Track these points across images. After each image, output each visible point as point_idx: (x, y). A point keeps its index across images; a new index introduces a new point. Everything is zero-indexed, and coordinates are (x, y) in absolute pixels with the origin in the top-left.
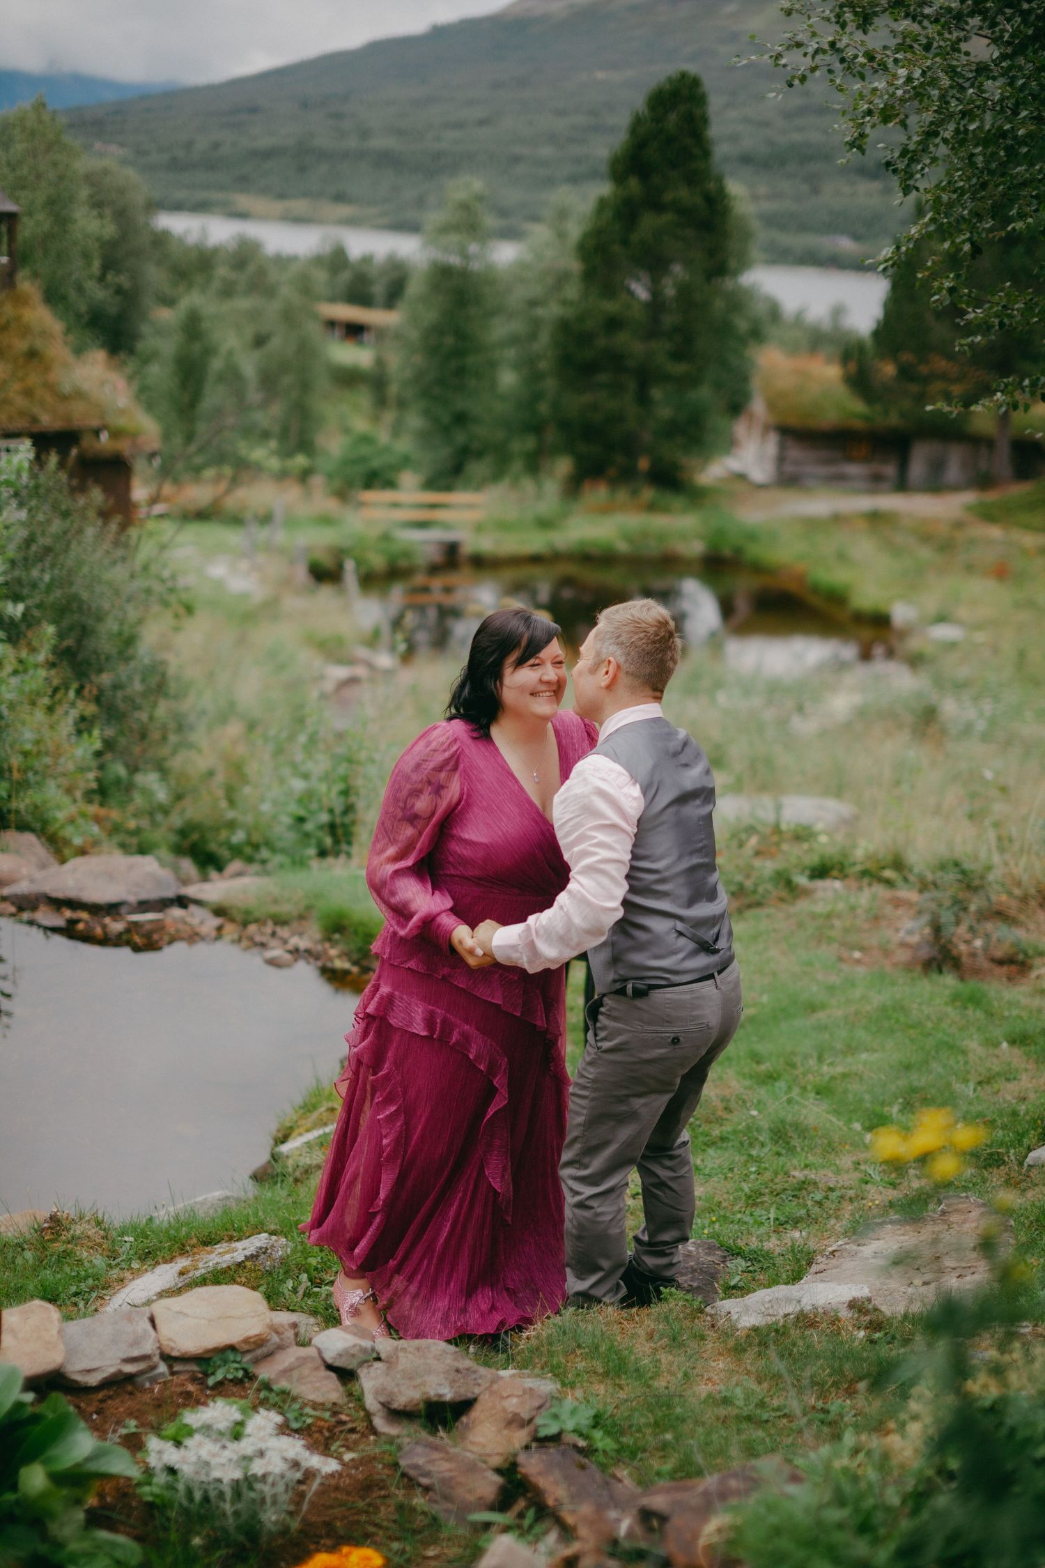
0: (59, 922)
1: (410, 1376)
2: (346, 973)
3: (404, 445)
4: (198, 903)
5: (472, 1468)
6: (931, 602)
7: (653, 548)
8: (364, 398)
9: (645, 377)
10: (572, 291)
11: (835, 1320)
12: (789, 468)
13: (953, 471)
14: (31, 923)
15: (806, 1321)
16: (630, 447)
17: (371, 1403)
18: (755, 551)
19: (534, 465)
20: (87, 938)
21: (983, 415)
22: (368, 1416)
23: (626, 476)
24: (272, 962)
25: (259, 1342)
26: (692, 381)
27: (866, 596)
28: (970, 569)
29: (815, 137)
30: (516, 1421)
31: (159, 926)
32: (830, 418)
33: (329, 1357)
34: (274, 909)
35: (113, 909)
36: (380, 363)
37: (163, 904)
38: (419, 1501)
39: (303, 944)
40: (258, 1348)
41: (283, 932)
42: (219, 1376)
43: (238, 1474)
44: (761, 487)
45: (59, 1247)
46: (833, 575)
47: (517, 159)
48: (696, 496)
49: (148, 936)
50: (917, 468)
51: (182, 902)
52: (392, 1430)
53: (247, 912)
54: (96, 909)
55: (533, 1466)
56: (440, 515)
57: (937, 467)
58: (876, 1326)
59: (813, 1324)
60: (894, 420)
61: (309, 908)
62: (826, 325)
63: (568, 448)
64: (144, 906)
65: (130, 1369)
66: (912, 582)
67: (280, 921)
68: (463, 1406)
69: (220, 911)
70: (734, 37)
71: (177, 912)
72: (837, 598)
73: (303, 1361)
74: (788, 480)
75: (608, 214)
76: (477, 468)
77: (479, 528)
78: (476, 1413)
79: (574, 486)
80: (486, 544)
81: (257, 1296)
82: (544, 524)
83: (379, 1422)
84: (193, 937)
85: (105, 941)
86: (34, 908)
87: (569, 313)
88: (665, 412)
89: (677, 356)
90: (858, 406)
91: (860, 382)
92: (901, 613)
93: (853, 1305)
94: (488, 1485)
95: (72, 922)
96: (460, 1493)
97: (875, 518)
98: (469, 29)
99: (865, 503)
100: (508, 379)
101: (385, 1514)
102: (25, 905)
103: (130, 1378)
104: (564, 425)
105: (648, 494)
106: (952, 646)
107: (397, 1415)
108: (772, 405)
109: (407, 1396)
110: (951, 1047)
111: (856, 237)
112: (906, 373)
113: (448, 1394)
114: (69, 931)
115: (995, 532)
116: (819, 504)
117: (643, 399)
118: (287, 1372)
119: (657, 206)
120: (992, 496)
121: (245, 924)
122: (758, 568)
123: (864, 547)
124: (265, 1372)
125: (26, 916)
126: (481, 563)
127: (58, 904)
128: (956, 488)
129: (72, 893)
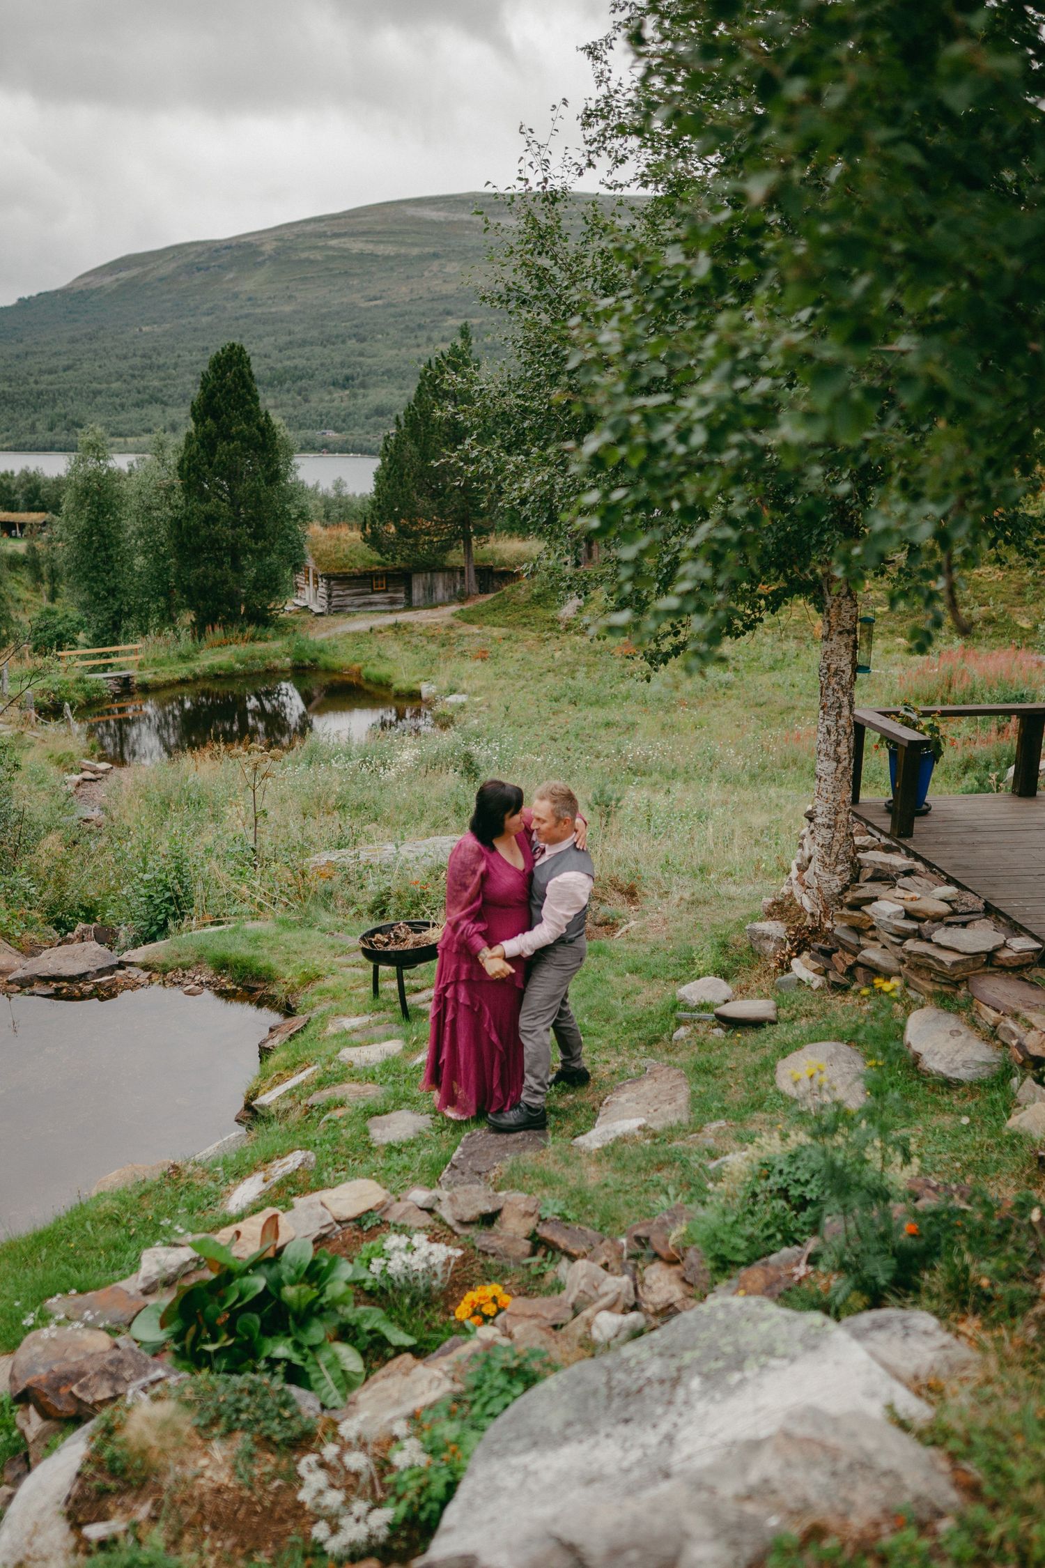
0: (50, 991)
1: (468, 1203)
2: (235, 991)
3: (75, 614)
4: (131, 964)
5: (514, 1240)
6: (444, 681)
7: (259, 666)
8: (25, 577)
9: (235, 553)
10: (178, 498)
11: (634, 1137)
12: (335, 601)
13: (440, 593)
14: (32, 994)
15: (622, 1140)
16: (232, 599)
17: (450, 1221)
18: (324, 659)
19: (168, 618)
20: (70, 998)
21: (455, 557)
22: (450, 1228)
23: (231, 620)
24: (189, 993)
25: (383, 1204)
26: (267, 551)
27: (402, 682)
28: (463, 654)
29: (301, 362)
30: (528, 1214)
31: (114, 983)
32: (359, 566)
33: (420, 1204)
34: (180, 961)
35: (82, 977)
36: (32, 549)
37: (111, 969)
38: (491, 1260)
39: (204, 979)
40: (383, 1207)
41: (190, 973)
42: (369, 1224)
43: (424, 1266)
44: (321, 614)
45: (183, 1181)
46: (381, 670)
47: (97, 393)
48: (282, 628)
49: (109, 989)
50: (417, 593)
51: (121, 965)
52: (466, 1231)
53: (164, 965)
54: (71, 979)
55: (545, 1232)
56: (113, 660)
57: (430, 590)
58: (655, 1136)
59: (625, 1141)
60: (399, 563)
61: (200, 956)
62: (332, 494)
63: (191, 605)
64: (101, 972)
65: (324, 1231)
66: (429, 667)
67: (186, 967)
68: (498, 1213)
69: (146, 967)
70: (236, 296)
71: (121, 972)
72: (383, 684)
73: (408, 1209)
74: (337, 610)
75: (196, 445)
76: (129, 624)
77: (141, 666)
78: (504, 1214)
79: (199, 629)
80: (148, 676)
81: (373, 1182)
82: (184, 658)
83: (457, 1229)
84: (135, 986)
85: (83, 997)
86: (31, 985)
87: (178, 514)
88: (252, 573)
89: (255, 537)
90: (376, 557)
91: (374, 540)
92: (426, 689)
93: (640, 1128)
94: (526, 1246)
95: (58, 990)
96: (511, 1253)
97: (396, 626)
98: (45, 299)
99: (390, 619)
100: (139, 561)
101: (477, 1270)
102: (25, 984)
103: (325, 1236)
104: (186, 590)
105: (251, 630)
106: (462, 707)
107: (464, 1224)
108: (318, 561)
109: (469, 1214)
110: (601, 980)
111: (337, 430)
112: (402, 531)
113: (490, 1209)
114: (57, 995)
115: (474, 629)
116: (360, 624)
117: (237, 568)
118: (402, 1216)
119: (229, 438)
120: (468, 606)
121: (165, 973)
122: (328, 670)
123: (394, 648)
124: (391, 1218)
125: (27, 990)
126: (146, 689)
127: (46, 980)
128: (444, 604)
129: (54, 972)
